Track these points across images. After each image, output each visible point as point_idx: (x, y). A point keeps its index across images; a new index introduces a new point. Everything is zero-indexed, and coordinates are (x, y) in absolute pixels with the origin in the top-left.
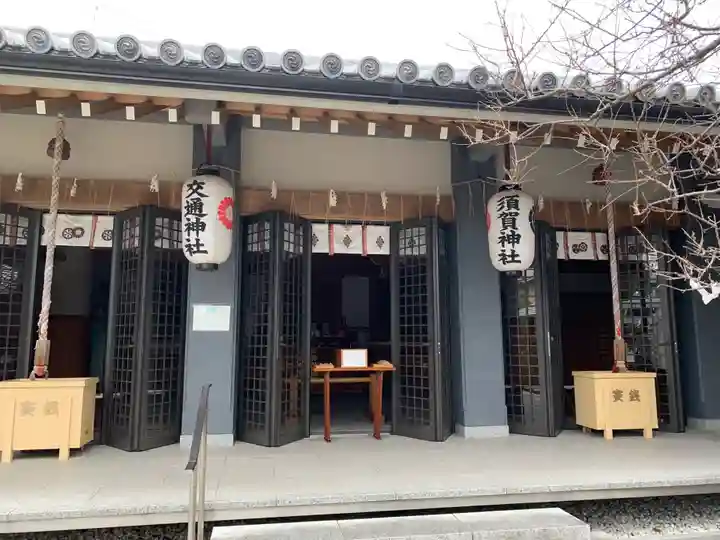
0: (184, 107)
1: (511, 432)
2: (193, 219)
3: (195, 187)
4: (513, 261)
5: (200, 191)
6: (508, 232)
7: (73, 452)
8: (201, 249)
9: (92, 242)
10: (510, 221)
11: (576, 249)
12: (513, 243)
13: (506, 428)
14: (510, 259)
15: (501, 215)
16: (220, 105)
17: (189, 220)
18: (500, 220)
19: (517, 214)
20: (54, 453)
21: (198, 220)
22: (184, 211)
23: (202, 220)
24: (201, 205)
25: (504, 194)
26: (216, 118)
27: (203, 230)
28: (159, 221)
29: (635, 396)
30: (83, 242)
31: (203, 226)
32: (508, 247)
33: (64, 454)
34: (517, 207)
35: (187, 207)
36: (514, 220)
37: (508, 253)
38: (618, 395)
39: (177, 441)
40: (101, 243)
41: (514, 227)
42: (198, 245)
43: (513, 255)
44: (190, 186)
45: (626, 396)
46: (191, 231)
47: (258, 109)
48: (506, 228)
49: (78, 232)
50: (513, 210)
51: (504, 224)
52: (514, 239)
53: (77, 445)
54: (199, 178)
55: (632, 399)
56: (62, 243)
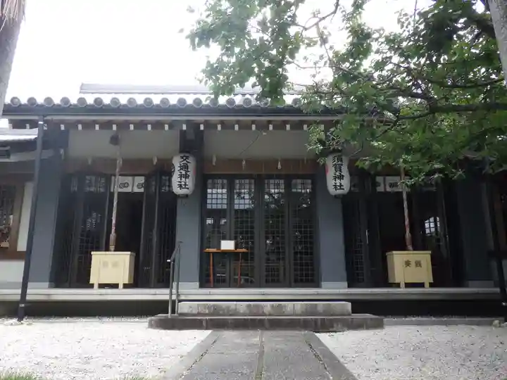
0: (171, 124)
1: (349, 286)
2: (184, 172)
3: (184, 158)
4: (341, 189)
5: (187, 160)
6: (338, 174)
8: (187, 186)
9: (132, 190)
10: (338, 168)
11: (392, 185)
12: (341, 179)
13: (346, 284)
14: (339, 188)
15: (334, 165)
17: (181, 173)
18: (334, 168)
19: (342, 165)
21: (186, 173)
23: (188, 173)
24: (188, 166)
25: (335, 154)
27: (188, 178)
29: (418, 264)
30: (129, 190)
31: (189, 176)
32: (338, 182)
33: (121, 286)
34: (341, 161)
35: (180, 167)
36: (340, 167)
37: (338, 184)
38: (408, 263)
40: (136, 190)
41: (340, 171)
42: (185, 185)
43: (341, 185)
44: (182, 157)
45: (413, 264)
48: (336, 171)
49: (126, 185)
50: (340, 163)
52: (341, 177)
53: (127, 282)
54: (187, 155)
55: (416, 266)
56: (120, 190)
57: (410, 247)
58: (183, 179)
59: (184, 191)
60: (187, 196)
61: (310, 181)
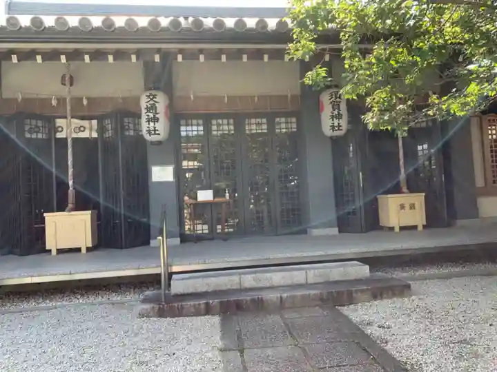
0: (139, 53)
1: (340, 232)
2: (151, 115)
3: (151, 97)
4: (339, 130)
5: (155, 99)
6: (335, 112)
7: (88, 249)
8: (157, 132)
9: (91, 134)
10: (336, 106)
12: (339, 119)
13: (337, 229)
14: (337, 128)
15: (331, 103)
16: (159, 51)
17: (148, 116)
18: (331, 105)
19: (340, 102)
20: (79, 250)
21: (154, 116)
22: (144, 111)
23: (157, 116)
24: (156, 107)
25: (331, 90)
26: (157, 58)
27: (157, 121)
28: (126, 120)
29: (412, 207)
30: (86, 134)
31: (158, 119)
32: (336, 122)
33: (84, 250)
34: (340, 98)
35: (147, 108)
36: (339, 105)
37: (336, 124)
38: (402, 207)
39: (148, 243)
41: (339, 109)
42: (155, 130)
43: (339, 126)
44: (148, 97)
45: (407, 207)
46: (151, 123)
47: (181, 51)
48: (334, 110)
49: (82, 129)
50: (338, 100)
51: (333, 108)
52: (339, 116)
53: (90, 245)
54: (153, 92)
55: (411, 208)
56: (75, 135)
57: (405, 189)
58: (152, 124)
59: (154, 138)
60: (159, 143)
61: (294, 120)
